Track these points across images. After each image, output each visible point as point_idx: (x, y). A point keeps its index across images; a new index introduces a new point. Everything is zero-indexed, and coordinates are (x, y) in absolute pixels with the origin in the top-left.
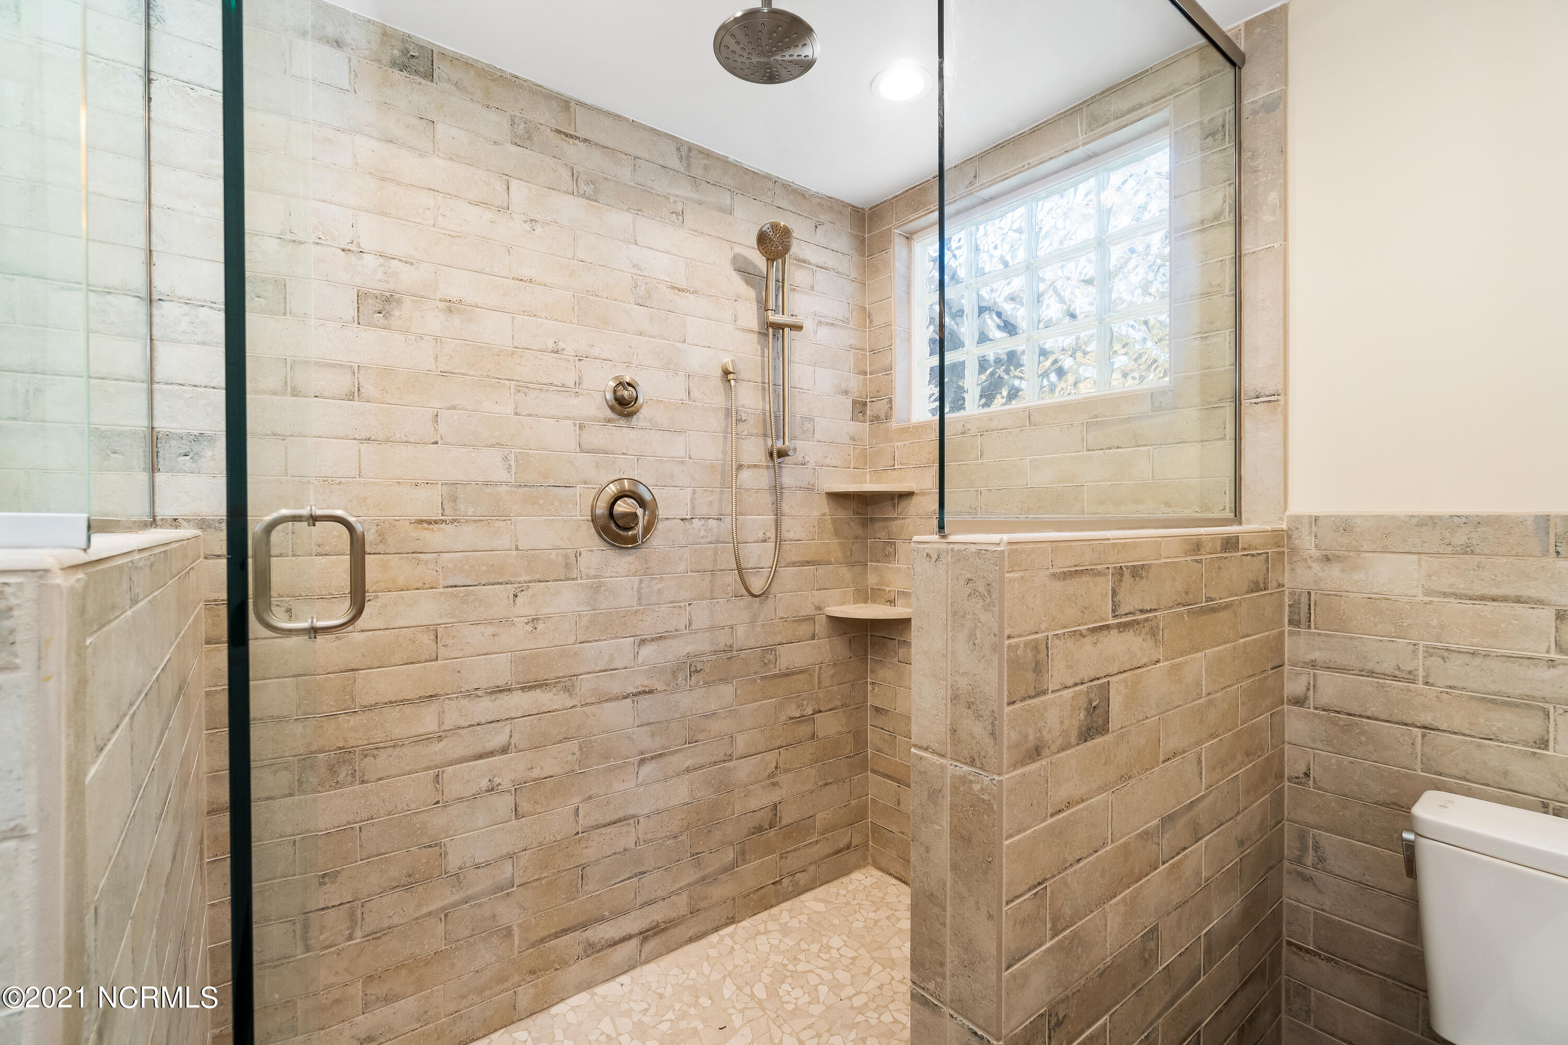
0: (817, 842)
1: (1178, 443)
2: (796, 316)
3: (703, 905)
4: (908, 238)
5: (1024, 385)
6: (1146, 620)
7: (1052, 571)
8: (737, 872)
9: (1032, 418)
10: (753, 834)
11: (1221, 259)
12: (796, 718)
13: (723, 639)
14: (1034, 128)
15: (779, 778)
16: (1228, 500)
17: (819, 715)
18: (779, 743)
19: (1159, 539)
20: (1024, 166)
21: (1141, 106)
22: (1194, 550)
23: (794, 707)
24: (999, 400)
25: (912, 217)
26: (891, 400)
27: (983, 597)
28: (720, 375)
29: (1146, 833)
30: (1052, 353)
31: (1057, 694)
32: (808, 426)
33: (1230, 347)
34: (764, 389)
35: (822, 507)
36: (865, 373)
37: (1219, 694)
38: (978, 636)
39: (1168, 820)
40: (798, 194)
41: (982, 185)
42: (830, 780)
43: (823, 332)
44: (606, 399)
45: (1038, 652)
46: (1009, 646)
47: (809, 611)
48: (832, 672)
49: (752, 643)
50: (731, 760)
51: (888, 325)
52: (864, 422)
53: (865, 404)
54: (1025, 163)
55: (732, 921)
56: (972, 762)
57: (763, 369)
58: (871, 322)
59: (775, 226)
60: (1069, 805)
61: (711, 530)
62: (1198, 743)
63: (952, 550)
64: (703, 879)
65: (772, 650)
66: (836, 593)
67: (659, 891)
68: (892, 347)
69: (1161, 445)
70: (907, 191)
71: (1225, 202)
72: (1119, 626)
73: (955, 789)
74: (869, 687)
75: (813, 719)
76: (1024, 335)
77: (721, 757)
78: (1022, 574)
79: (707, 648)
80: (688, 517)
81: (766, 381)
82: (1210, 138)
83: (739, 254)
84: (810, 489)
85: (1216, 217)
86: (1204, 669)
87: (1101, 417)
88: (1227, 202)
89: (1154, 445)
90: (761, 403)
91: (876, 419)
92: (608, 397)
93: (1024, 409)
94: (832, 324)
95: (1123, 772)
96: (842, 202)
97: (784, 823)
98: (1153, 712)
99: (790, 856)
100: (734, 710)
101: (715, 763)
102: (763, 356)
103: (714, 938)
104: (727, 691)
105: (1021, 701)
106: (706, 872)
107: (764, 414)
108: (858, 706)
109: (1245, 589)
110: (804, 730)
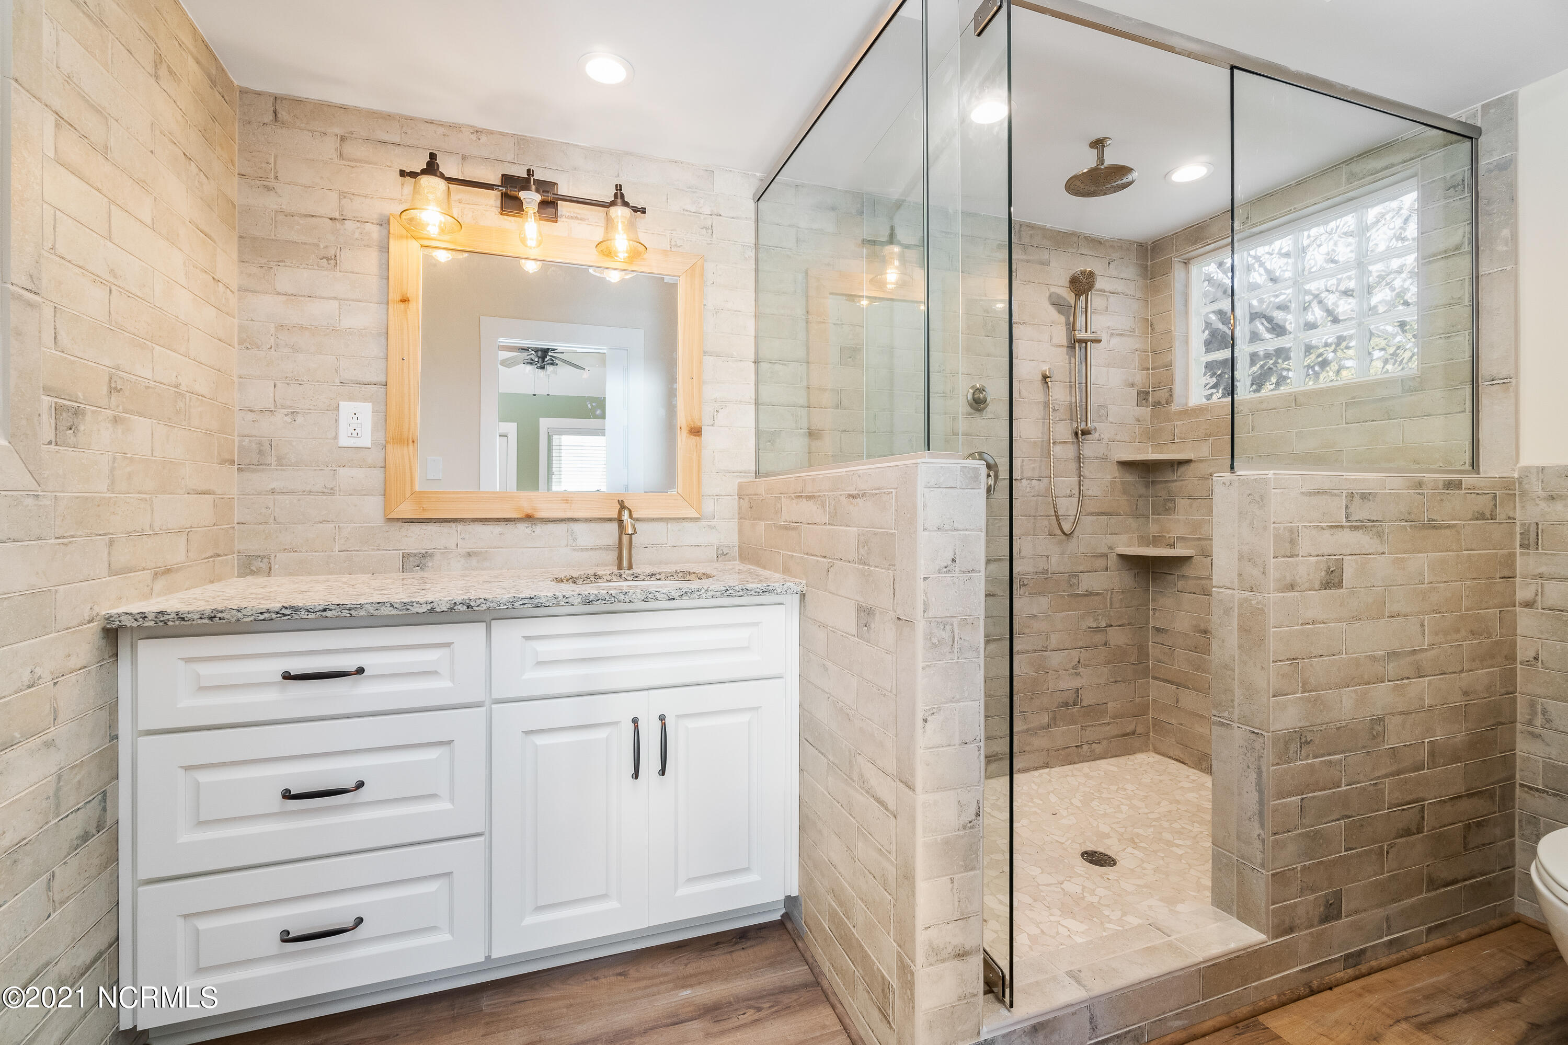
0: (1109, 724)
1: (1424, 416)
2: (1096, 332)
3: (1027, 749)
4: (1185, 263)
5: (1291, 374)
6: (1374, 526)
7: (1301, 491)
8: (1050, 731)
9: (1297, 400)
10: (1061, 707)
11: (1461, 278)
12: (1093, 628)
13: (1042, 565)
14: (1300, 181)
15: (1081, 670)
16: (1467, 457)
17: (1111, 628)
18: (1080, 644)
19: (1384, 478)
20: (1291, 210)
21: (1393, 166)
22: (1416, 486)
23: (1092, 619)
24: (1269, 386)
25: (1191, 249)
26: (1171, 389)
27: (1258, 503)
28: (1040, 379)
29: (1374, 657)
30: (1317, 348)
31: (1305, 558)
32: (1103, 412)
33: (1469, 344)
34: (1071, 386)
35: (1112, 473)
36: (1148, 369)
37: (1442, 585)
38: (1255, 523)
39: (1393, 655)
40: (1096, 243)
41: (1254, 224)
42: (1119, 679)
43: (1115, 341)
44: (967, 399)
45: (1292, 533)
46: (1274, 528)
47: (1103, 549)
48: (1120, 597)
49: (1062, 570)
50: (1047, 651)
51: (1169, 332)
52: (1147, 406)
53: (1148, 393)
54: (1292, 208)
55: (1046, 765)
56: (1252, 590)
57: (1070, 373)
58: (1153, 329)
59: (1083, 273)
60: (1313, 622)
61: (1034, 487)
62: (1423, 613)
63: (1239, 479)
64: (1028, 730)
65: (1076, 576)
66: (1124, 538)
67: (998, 731)
68: (1172, 349)
69: (1410, 417)
70: (1185, 229)
71: (1464, 236)
72: (1351, 527)
73: (1241, 606)
74: (1151, 613)
75: (1106, 630)
76: (1292, 336)
77: (1040, 647)
78: (1282, 491)
79: (1031, 570)
80: (1019, 478)
81: (1073, 380)
82: (1452, 189)
83: (1053, 293)
84: (1104, 458)
85: (1457, 248)
86: (1426, 565)
87: (1358, 398)
88: (1466, 237)
89: (1405, 418)
90: (1068, 397)
91: (1157, 404)
92: (969, 398)
93: (1290, 394)
94: (1122, 334)
95: (1355, 614)
96: (1130, 241)
97: (1084, 704)
98: (1380, 584)
99: (1089, 729)
100: (1049, 615)
101: (1036, 651)
102: (1070, 363)
103: (1036, 773)
104: (1044, 602)
105: (1282, 557)
106: (1029, 726)
107: (1071, 405)
108: (1141, 626)
109: (1470, 516)
110: (1099, 638)
